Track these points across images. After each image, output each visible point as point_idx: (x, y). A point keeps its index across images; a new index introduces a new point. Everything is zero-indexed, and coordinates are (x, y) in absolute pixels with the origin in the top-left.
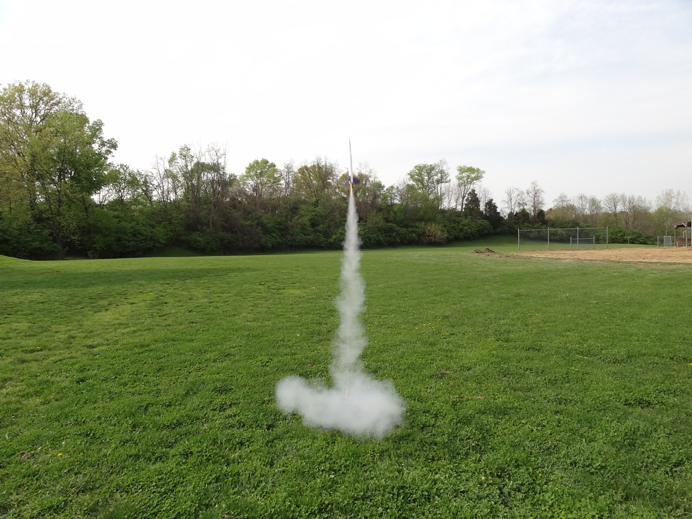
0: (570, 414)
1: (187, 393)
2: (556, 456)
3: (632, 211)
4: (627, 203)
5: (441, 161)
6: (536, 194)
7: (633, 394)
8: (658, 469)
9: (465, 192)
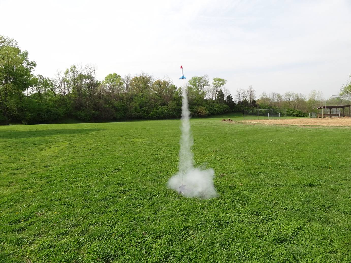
0: (281, 190)
1: (105, 187)
3: (297, 100)
4: (295, 97)
6: (252, 92)
7: (307, 182)
8: (320, 210)
9: (217, 91)
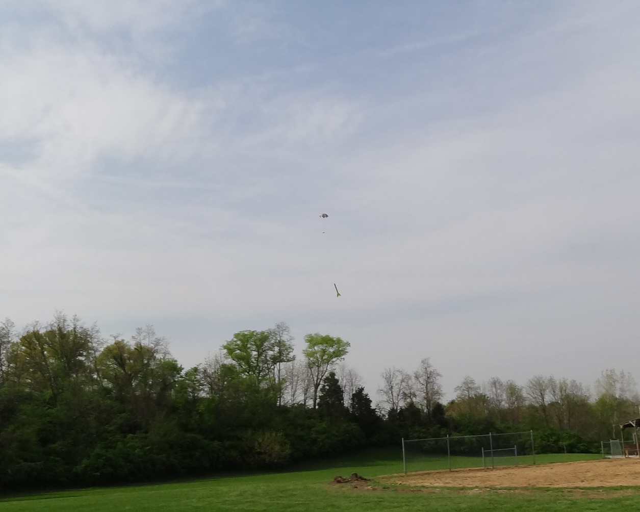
3: (566, 402)
5: (278, 326)
6: (429, 378)
9: (320, 377)
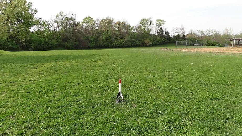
0: (193, 103)
1: (65, 97)
2: (188, 116)
4: (213, 32)
6: (183, 29)
7: (214, 96)
9: (159, 28)
